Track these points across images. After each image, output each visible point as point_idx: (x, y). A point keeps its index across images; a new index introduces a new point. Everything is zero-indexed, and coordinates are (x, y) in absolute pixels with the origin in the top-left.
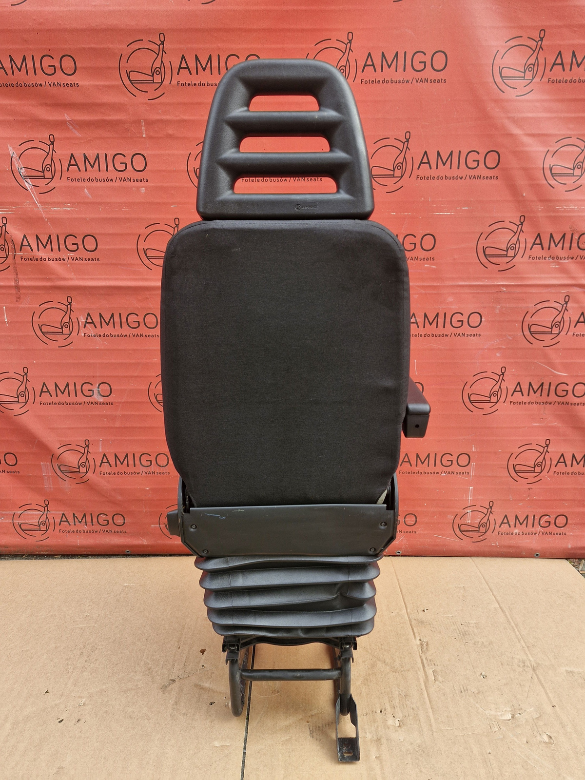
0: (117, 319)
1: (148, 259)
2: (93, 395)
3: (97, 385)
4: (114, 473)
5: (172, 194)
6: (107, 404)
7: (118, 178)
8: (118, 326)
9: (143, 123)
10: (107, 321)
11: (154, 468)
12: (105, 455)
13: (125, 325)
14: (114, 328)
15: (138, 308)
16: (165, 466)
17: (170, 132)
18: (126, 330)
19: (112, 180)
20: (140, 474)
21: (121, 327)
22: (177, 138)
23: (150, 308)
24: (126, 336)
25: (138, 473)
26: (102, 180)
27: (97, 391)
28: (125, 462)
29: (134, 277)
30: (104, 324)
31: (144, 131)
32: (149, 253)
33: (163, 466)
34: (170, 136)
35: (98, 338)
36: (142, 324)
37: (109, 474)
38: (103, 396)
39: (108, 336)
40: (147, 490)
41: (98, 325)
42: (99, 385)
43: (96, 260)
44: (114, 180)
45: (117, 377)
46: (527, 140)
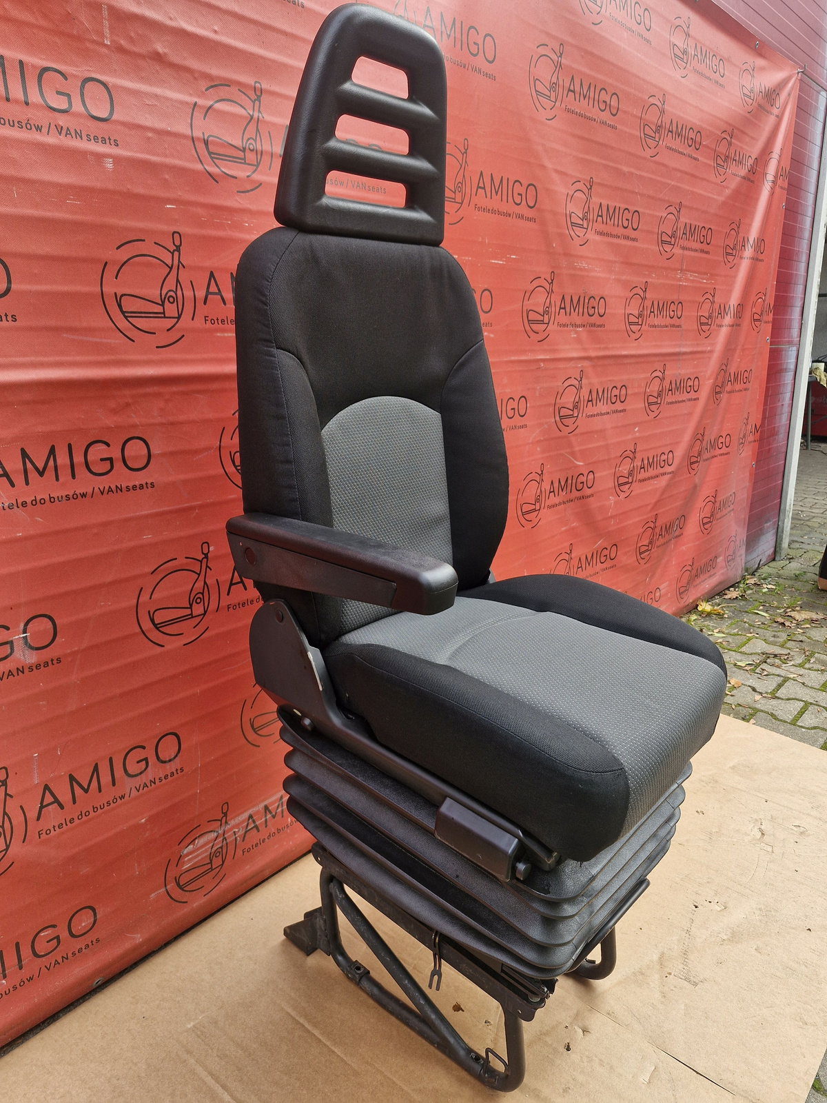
0: (63, 459)
1: (126, 317)
2: (11, 654)
3: (22, 626)
4: (72, 821)
5: (165, 179)
6: (46, 664)
7: (53, 127)
8: (65, 475)
9: (105, 13)
10: (41, 466)
11: (154, 771)
12: (46, 788)
13: (81, 471)
14: (57, 479)
15: (108, 428)
16: (175, 758)
17: (160, 48)
18: (85, 483)
19: (39, 129)
20: (127, 797)
21: (74, 476)
22: (172, 65)
23: (134, 426)
24: (84, 495)
25: (122, 797)
26: (16, 124)
27: (22, 642)
28: (94, 784)
29: (100, 358)
30: (33, 475)
31: (107, 31)
32: (129, 305)
33: (170, 761)
34: (158, 58)
35: (19, 512)
36: (119, 465)
37: (60, 826)
38: (37, 649)
39: (43, 502)
40: (142, 824)
41: (19, 479)
42: (26, 624)
43: (9, 318)
44: (45, 130)
45: (66, 594)
46: (555, 177)
